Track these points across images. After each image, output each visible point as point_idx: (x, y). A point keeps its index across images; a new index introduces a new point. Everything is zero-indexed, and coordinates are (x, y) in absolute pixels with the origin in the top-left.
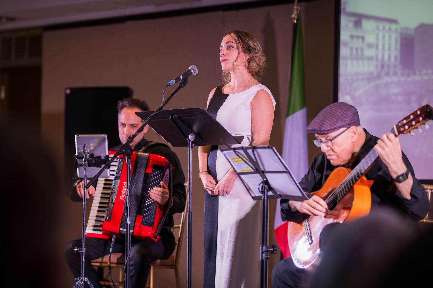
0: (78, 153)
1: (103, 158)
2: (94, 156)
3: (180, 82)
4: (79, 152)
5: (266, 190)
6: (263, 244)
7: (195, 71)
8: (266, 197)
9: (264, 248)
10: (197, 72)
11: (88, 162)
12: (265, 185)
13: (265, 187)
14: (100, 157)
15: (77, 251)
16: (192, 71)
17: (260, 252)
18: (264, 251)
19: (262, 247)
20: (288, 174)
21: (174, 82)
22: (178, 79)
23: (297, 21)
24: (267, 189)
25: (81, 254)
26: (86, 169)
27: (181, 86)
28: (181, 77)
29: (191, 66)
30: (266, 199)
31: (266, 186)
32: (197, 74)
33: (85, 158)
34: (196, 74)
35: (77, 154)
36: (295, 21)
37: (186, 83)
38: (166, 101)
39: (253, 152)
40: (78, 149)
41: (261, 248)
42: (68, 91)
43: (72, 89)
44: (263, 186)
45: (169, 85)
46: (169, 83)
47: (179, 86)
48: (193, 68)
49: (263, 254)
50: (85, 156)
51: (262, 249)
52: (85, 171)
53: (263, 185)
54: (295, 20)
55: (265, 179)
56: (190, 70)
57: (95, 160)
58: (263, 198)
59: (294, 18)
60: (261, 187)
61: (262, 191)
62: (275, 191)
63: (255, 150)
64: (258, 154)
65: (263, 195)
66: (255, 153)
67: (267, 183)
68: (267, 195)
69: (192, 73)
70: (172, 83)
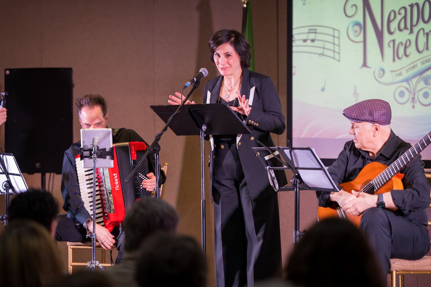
0: (84, 146)
1: (107, 150)
2: (99, 148)
3: (194, 83)
4: (84, 144)
5: (298, 183)
6: (296, 229)
7: (206, 74)
8: (298, 189)
9: (298, 233)
10: (208, 73)
11: (96, 154)
12: (297, 179)
13: (297, 181)
14: (105, 149)
15: (88, 237)
16: (203, 73)
17: (294, 236)
18: (297, 235)
19: (296, 232)
20: (323, 171)
21: (190, 83)
22: (192, 81)
23: (246, 5)
25: (92, 239)
26: (95, 161)
27: (195, 88)
28: (195, 79)
29: (202, 69)
30: (298, 191)
31: (298, 180)
32: (208, 75)
33: (94, 151)
34: (206, 76)
35: (82, 146)
37: (199, 84)
38: (184, 101)
39: (290, 152)
40: (84, 142)
41: (294, 233)
42: (8, 72)
43: (10, 70)
45: (186, 87)
46: (186, 85)
47: (193, 88)
48: (204, 71)
49: (297, 238)
50: (94, 149)
51: (296, 234)
52: (94, 163)
54: (244, 4)
55: (297, 174)
56: (201, 73)
57: (101, 152)
58: (295, 190)
59: (244, 2)
60: (293, 181)
61: (294, 184)
62: (306, 184)
63: (293, 150)
64: (295, 154)
65: (295, 187)
66: (292, 153)
67: (299, 177)
68: (299, 188)
69: (203, 75)
70: (188, 84)
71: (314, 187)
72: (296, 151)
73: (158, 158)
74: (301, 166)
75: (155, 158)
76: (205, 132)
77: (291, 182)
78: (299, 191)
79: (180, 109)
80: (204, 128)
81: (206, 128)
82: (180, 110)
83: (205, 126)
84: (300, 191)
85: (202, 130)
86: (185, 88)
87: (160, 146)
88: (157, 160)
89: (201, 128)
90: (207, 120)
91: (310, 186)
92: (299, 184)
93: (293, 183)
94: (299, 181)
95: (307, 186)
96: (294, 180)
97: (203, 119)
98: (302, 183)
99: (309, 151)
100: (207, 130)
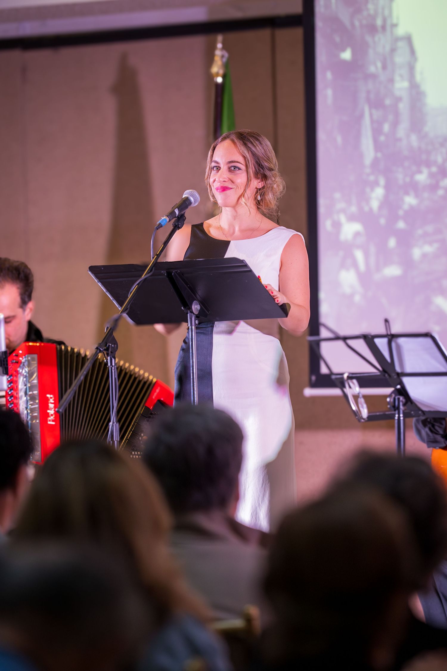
3: (174, 219)
5: (401, 404)
7: (195, 202)
8: (401, 415)
10: (199, 200)
12: (399, 397)
13: (399, 399)
16: (192, 199)
21: (168, 219)
22: (171, 214)
23: (223, 78)
24: (402, 401)
27: (176, 228)
28: (177, 211)
29: (187, 191)
30: (402, 418)
31: (401, 398)
32: (199, 203)
34: (196, 204)
36: (219, 80)
37: (184, 220)
39: (389, 342)
44: (397, 398)
45: (160, 226)
47: (172, 228)
48: (192, 196)
53: (396, 395)
54: (218, 77)
55: (399, 387)
56: (187, 199)
58: (396, 418)
59: (218, 73)
60: (392, 400)
61: (394, 406)
62: (416, 406)
63: (394, 339)
64: (398, 347)
65: (397, 412)
66: (393, 345)
67: (403, 392)
68: (404, 413)
69: (190, 203)
70: (164, 222)
71: (432, 410)
72: (401, 340)
73: (113, 364)
74: (408, 370)
75: (109, 364)
76: (197, 317)
77: (389, 403)
78: (404, 420)
79: (151, 270)
80: (196, 307)
81: (198, 307)
82: (150, 272)
83: (197, 304)
84: (407, 420)
85: (192, 312)
86: (159, 228)
87: (117, 342)
88: (113, 368)
89: (190, 308)
90: (201, 292)
91: (424, 409)
92: (404, 405)
93: (392, 404)
94: (404, 400)
95: (420, 409)
96: (394, 399)
97: (193, 290)
98: (409, 403)
99: (429, 340)
100: (201, 311)
